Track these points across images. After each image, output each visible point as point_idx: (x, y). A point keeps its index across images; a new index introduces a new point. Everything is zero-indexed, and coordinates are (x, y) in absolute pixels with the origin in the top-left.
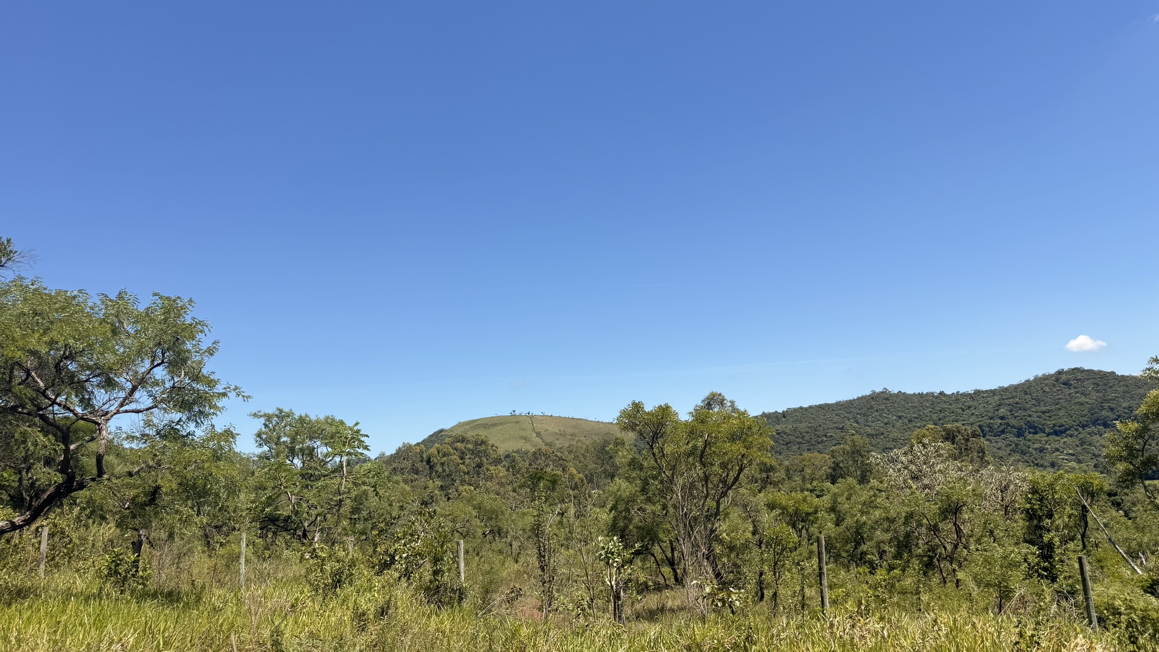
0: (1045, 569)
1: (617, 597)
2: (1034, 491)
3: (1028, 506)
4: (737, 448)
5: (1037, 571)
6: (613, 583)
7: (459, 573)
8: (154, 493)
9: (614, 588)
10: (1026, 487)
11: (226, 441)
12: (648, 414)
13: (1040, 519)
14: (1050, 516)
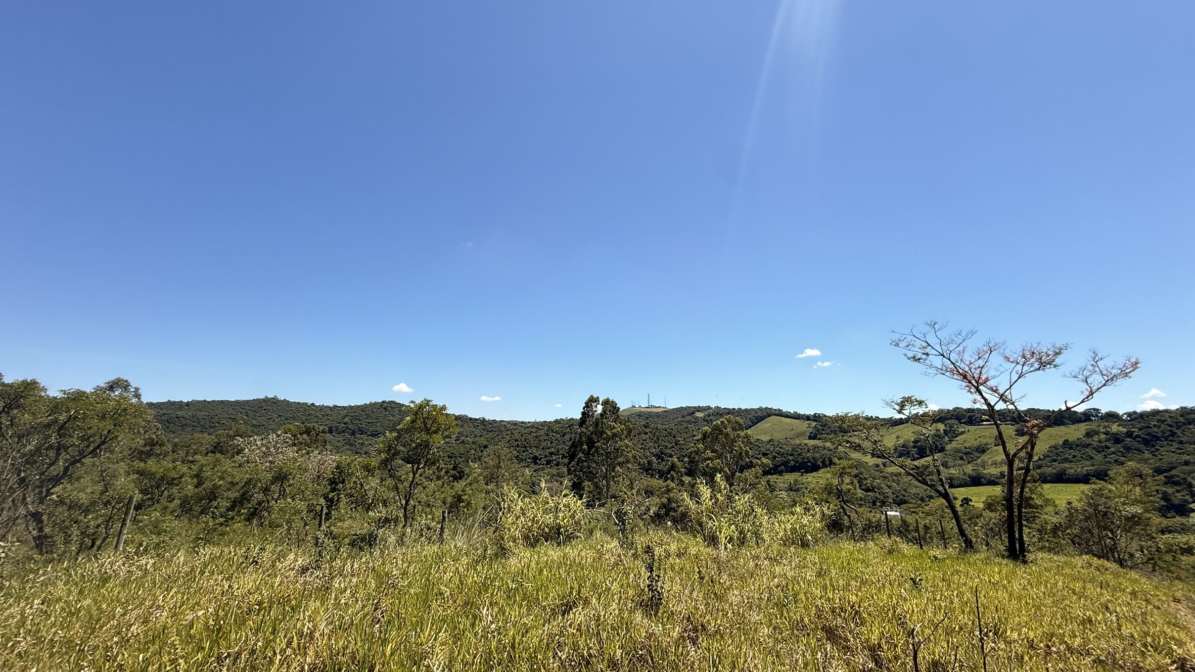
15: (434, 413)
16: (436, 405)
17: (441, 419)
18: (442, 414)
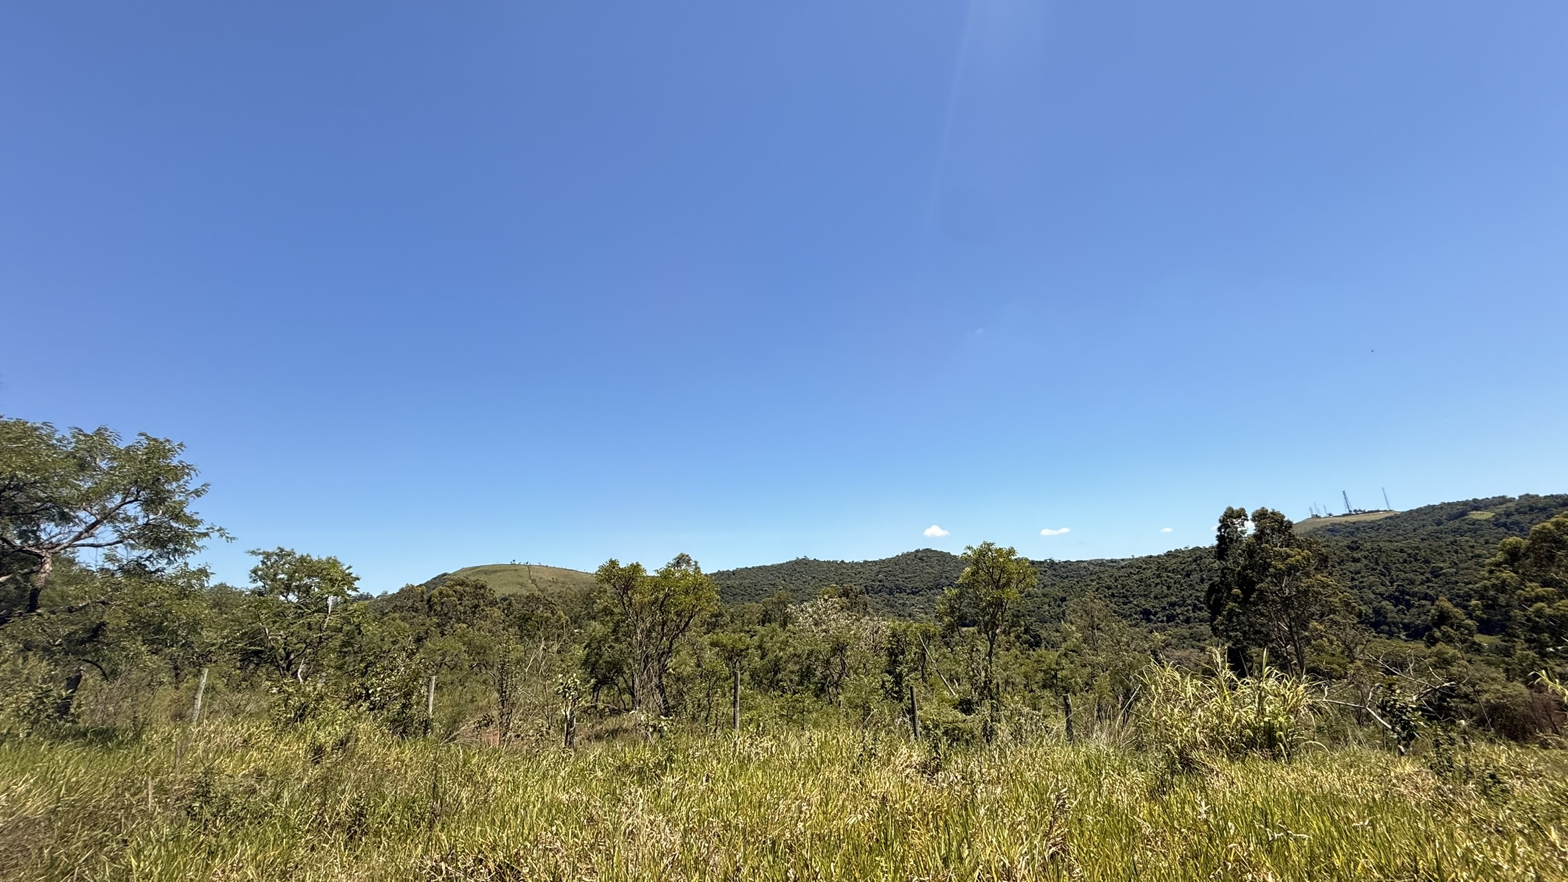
0: (896, 692)
1: (570, 725)
2: (894, 635)
3: (889, 646)
4: (691, 599)
5: (890, 694)
6: (568, 713)
7: (428, 706)
8: (97, 631)
9: (569, 717)
10: (889, 633)
11: (199, 579)
12: (622, 570)
13: (896, 656)
14: (903, 653)
15: (1001, 560)
16: (1000, 549)
17: (1012, 567)
18: (1010, 560)
